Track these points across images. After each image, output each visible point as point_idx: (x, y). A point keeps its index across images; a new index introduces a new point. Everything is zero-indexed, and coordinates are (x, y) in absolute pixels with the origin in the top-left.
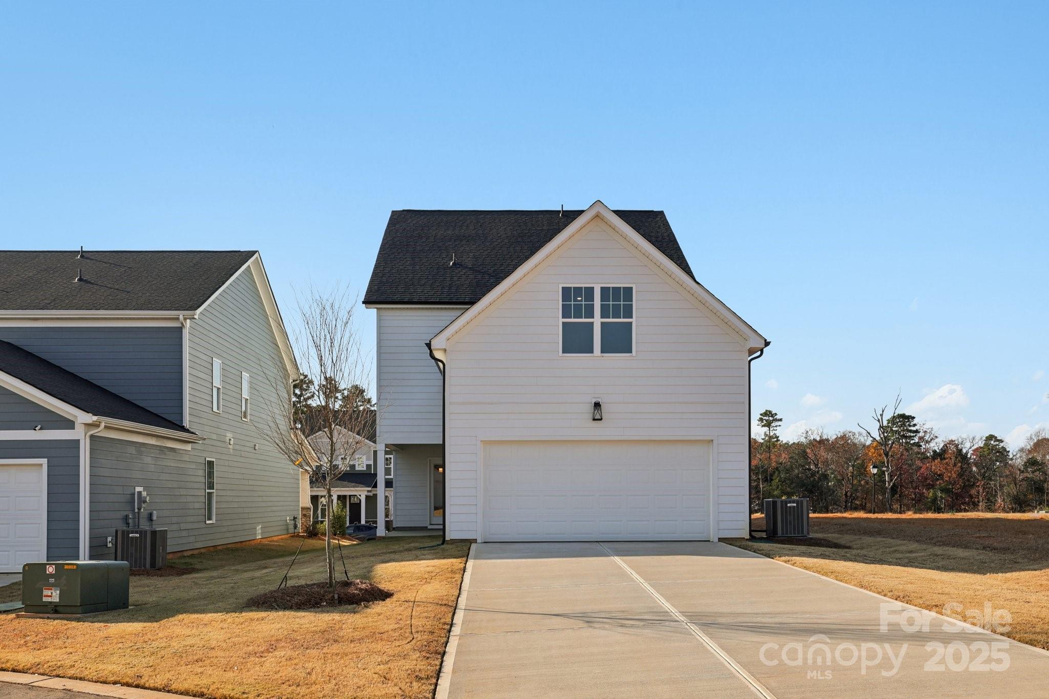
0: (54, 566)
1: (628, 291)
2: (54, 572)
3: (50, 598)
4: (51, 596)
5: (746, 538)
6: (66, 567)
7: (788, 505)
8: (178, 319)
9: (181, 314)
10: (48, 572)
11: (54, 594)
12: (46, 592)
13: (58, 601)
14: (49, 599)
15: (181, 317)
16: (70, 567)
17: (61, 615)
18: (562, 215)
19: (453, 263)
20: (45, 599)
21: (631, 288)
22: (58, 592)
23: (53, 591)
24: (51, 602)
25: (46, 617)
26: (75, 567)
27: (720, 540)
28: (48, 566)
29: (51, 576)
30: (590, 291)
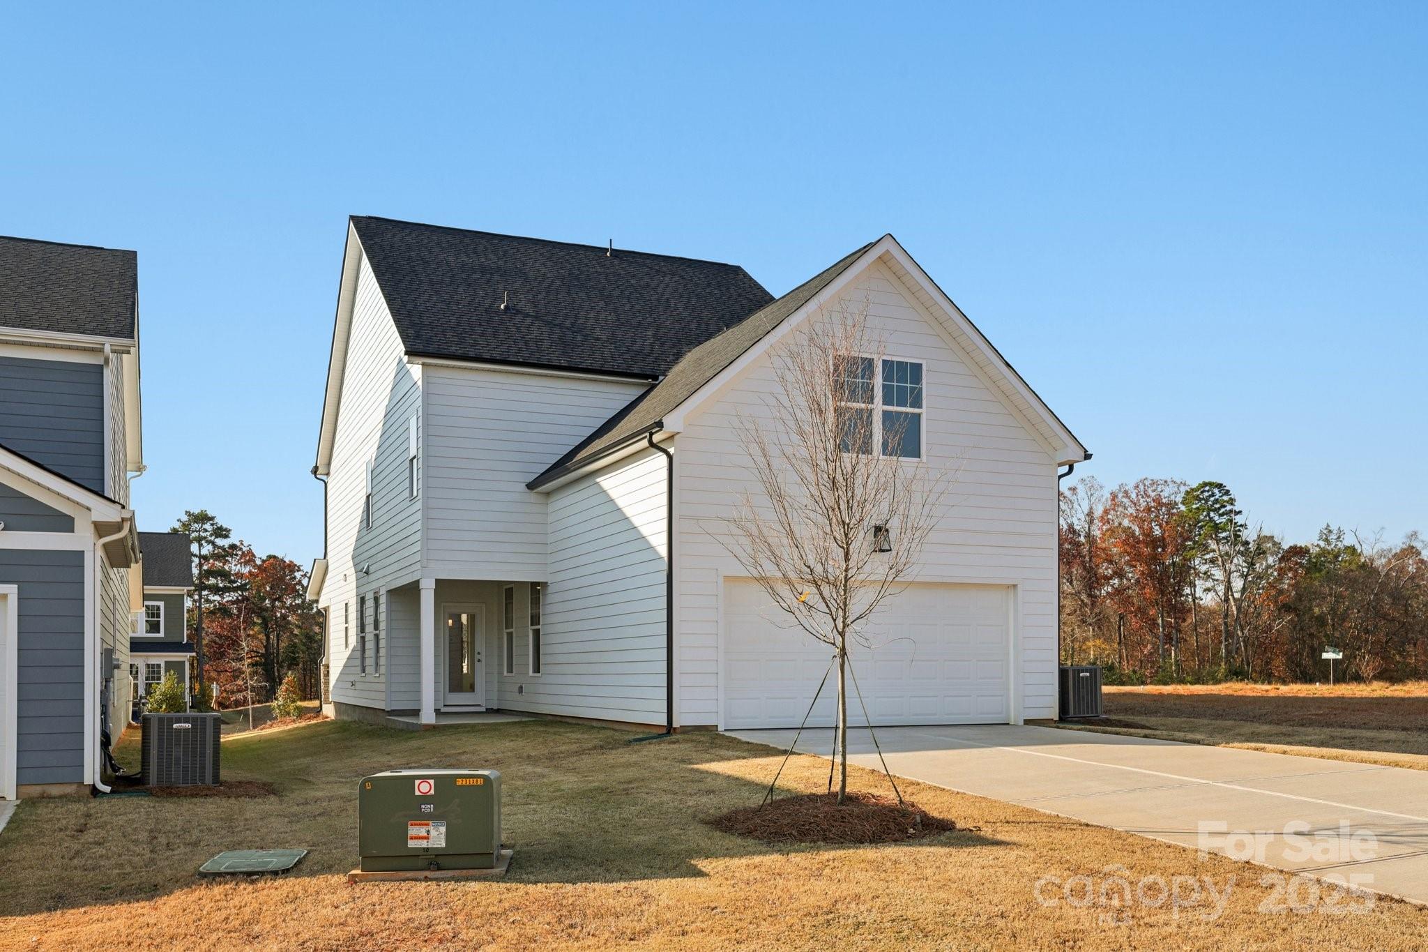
0: (432, 782)
1: (917, 368)
2: (432, 792)
3: (425, 841)
4: (427, 838)
5: (1055, 719)
6: (459, 782)
7: (1081, 675)
8: (101, 351)
9: (108, 343)
10: (417, 793)
11: (433, 833)
12: (413, 831)
13: (444, 845)
14: (424, 844)
15: (107, 348)
16: (470, 782)
17: (450, 873)
18: (611, 254)
19: (505, 306)
20: (412, 844)
21: (921, 365)
22: (443, 829)
23: (431, 828)
24: (427, 850)
25: (422, 877)
26: (480, 782)
27: (1027, 722)
28: (417, 782)
29: (425, 799)
30: (869, 363)
